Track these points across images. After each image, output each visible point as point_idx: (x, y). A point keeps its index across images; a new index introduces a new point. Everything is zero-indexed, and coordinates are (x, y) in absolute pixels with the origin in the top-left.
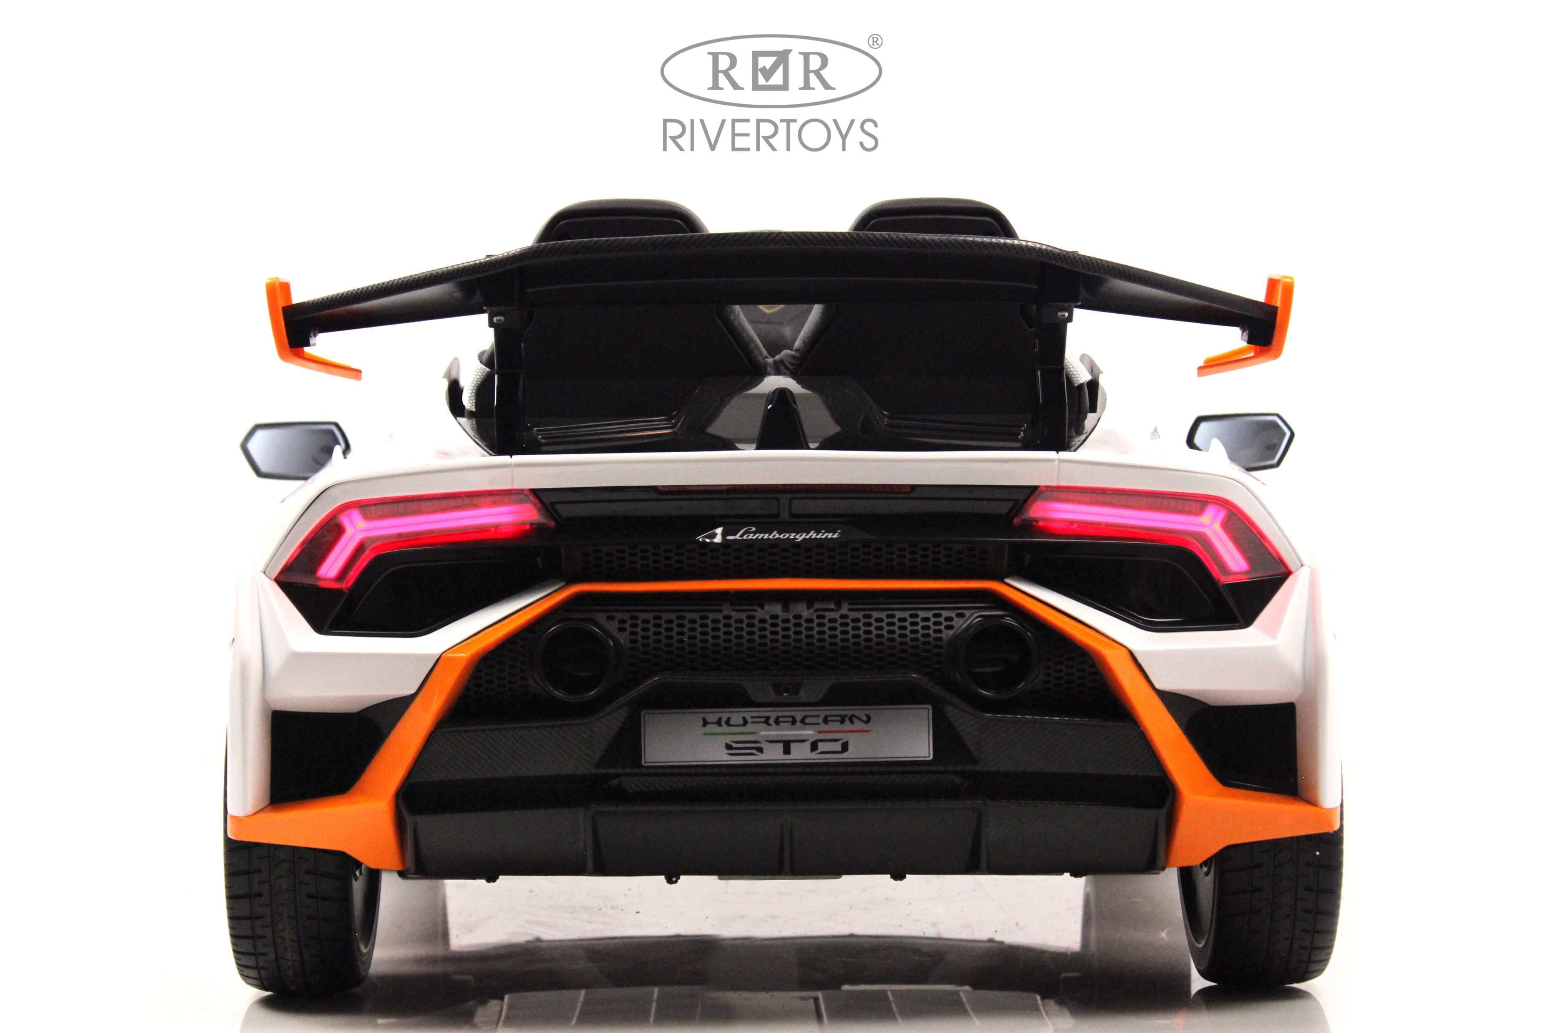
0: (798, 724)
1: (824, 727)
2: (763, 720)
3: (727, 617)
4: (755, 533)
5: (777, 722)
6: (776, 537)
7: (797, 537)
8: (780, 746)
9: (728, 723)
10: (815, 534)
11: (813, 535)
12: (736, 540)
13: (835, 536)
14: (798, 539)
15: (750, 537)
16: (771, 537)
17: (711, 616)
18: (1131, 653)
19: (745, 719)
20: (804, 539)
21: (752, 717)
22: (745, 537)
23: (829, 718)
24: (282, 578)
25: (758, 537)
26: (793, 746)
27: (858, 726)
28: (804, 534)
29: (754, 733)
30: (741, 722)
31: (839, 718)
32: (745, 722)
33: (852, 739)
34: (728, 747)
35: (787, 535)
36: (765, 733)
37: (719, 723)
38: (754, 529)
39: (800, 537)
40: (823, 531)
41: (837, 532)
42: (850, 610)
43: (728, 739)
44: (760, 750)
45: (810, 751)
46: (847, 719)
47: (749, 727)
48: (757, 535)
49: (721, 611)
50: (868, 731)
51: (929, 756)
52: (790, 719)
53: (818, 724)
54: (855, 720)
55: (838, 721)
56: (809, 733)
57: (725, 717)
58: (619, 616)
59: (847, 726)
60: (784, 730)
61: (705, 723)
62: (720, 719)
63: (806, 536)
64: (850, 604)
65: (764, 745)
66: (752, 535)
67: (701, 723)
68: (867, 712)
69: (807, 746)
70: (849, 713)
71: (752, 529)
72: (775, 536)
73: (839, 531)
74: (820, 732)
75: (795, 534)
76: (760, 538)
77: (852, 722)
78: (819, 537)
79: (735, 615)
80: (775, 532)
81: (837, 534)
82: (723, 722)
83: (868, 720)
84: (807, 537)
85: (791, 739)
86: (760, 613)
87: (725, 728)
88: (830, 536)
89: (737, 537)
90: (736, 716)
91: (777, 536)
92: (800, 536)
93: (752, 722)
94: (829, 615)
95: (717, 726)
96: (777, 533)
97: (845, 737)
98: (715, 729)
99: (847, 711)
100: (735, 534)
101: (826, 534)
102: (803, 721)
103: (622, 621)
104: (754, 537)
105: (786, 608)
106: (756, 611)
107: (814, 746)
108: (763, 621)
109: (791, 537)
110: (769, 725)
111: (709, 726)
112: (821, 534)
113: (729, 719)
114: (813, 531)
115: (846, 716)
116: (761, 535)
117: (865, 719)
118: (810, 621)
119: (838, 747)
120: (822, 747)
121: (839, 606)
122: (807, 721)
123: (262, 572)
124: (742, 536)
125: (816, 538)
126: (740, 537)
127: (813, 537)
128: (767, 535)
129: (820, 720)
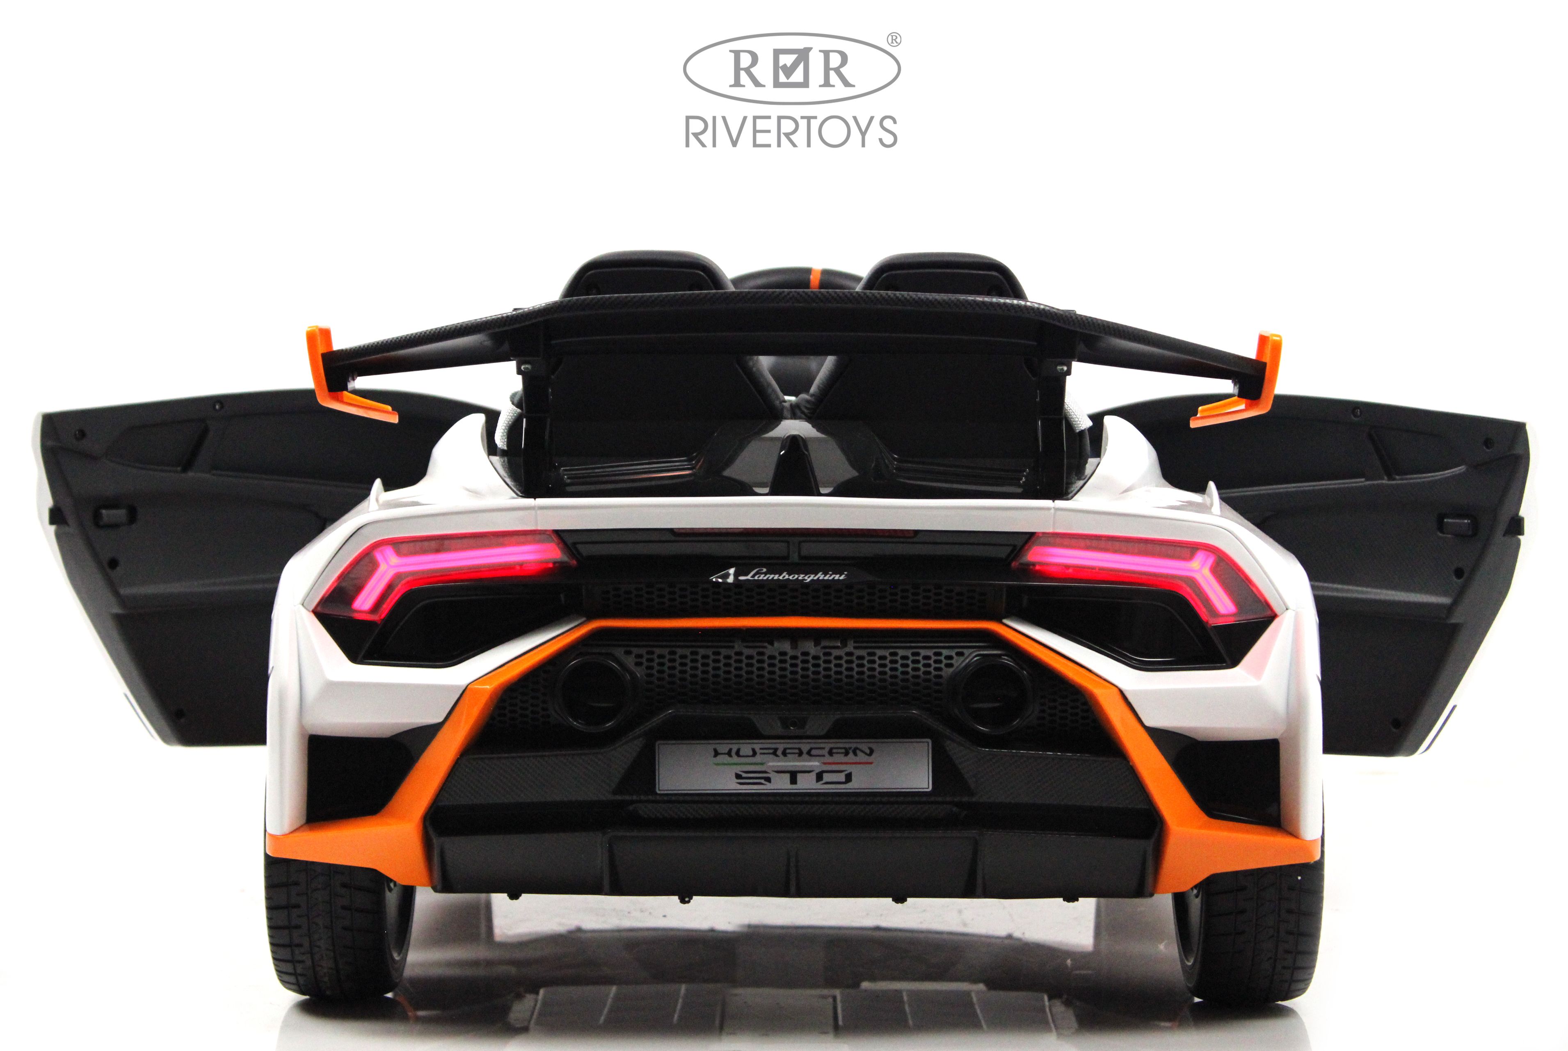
0: (805, 756)
1: (828, 759)
2: (771, 751)
3: (739, 654)
4: (766, 574)
5: (784, 754)
6: (785, 578)
7: (806, 578)
8: (787, 777)
9: (738, 753)
10: (823, 575)
11: (821, 576)
12: (748, 580)
13: (842, 578)
14: (807, 580)
15: (761, 578)
16: (781, 578)
17: (724, 652)
18: (1121, 692)
19: (754, 750)
20: (812, 580)
21: (761, 749)
22: (756, 578)
25: (769, 577)
26: (800, 777)
27: (862, 757)
28: (813, 576)
29: (762, 764)
30: (751, 753)
31: (843, 751)
32: (754, 753)
34: (738, 776)
37: (729, 754)
38: (765, 570)
39: (809, 579)
40: (830, 573)
41: (844, 574)
42: (855, 648)
43: (738, 769)
44: (768, 780)
45: (815, 781)
47: (758, 758)
49: (733, 647)
50: (871, 763)
51: (928, 788)
52: (797, 751)
54: (858, 752)
55: (842, 753)
56: (815, 764)
57: (735, 748)
58: (635, 651)
59: (851, 757)
61: (716, 754)
62: (730, 750)
63: (814, 577)
64: (855, 642)
65: (772, 775)
66: (763, 575)
67: (713, 753)
68: (871, 745)
69: (813, 776)
70: (854, 746)
71: (763, 570)
72: (784, 576)
73: (846, 573)
74: (825, 764)
75: (803, 575)
76: (770, 578)
77: (855, 754)
78: (826, 578)
79: (747, 652)
81: (844, 576)
82: (733, 753)
83: (872, 751)
84: (816, 578)
85: (797, 769)
86: (770, 650)
87: (735, 759)
88: (837, 577)
89: (749, 577)
90: (746, 748)
91: (787, 577)
92: (809, 577)
93: (761, 754)
94: (836, 652)
97: (848, 769)
98: (725, 759)
99: (851, 744)
100: (746, 575)
101: (833, 576)
102: (809, 753)
103: (639, 656)
104: (765, 578)
105: (794, 646)
106: (765, 647)
107: (819, 777)
108: (771, 657)
109: (800, 578)
110: (777, 756)
112: (828, 576)
114: (821, 573)
115: (850, 748)
116: (772, 576)
117: (868, 751)
118: (816, 658)
119: (842, 777)
120: (827, 777)
121: (845, 645)
122: (814, 752)
125: (823, 580)
126: (752, 577)
128: (778, 575)
129: (825, 752)
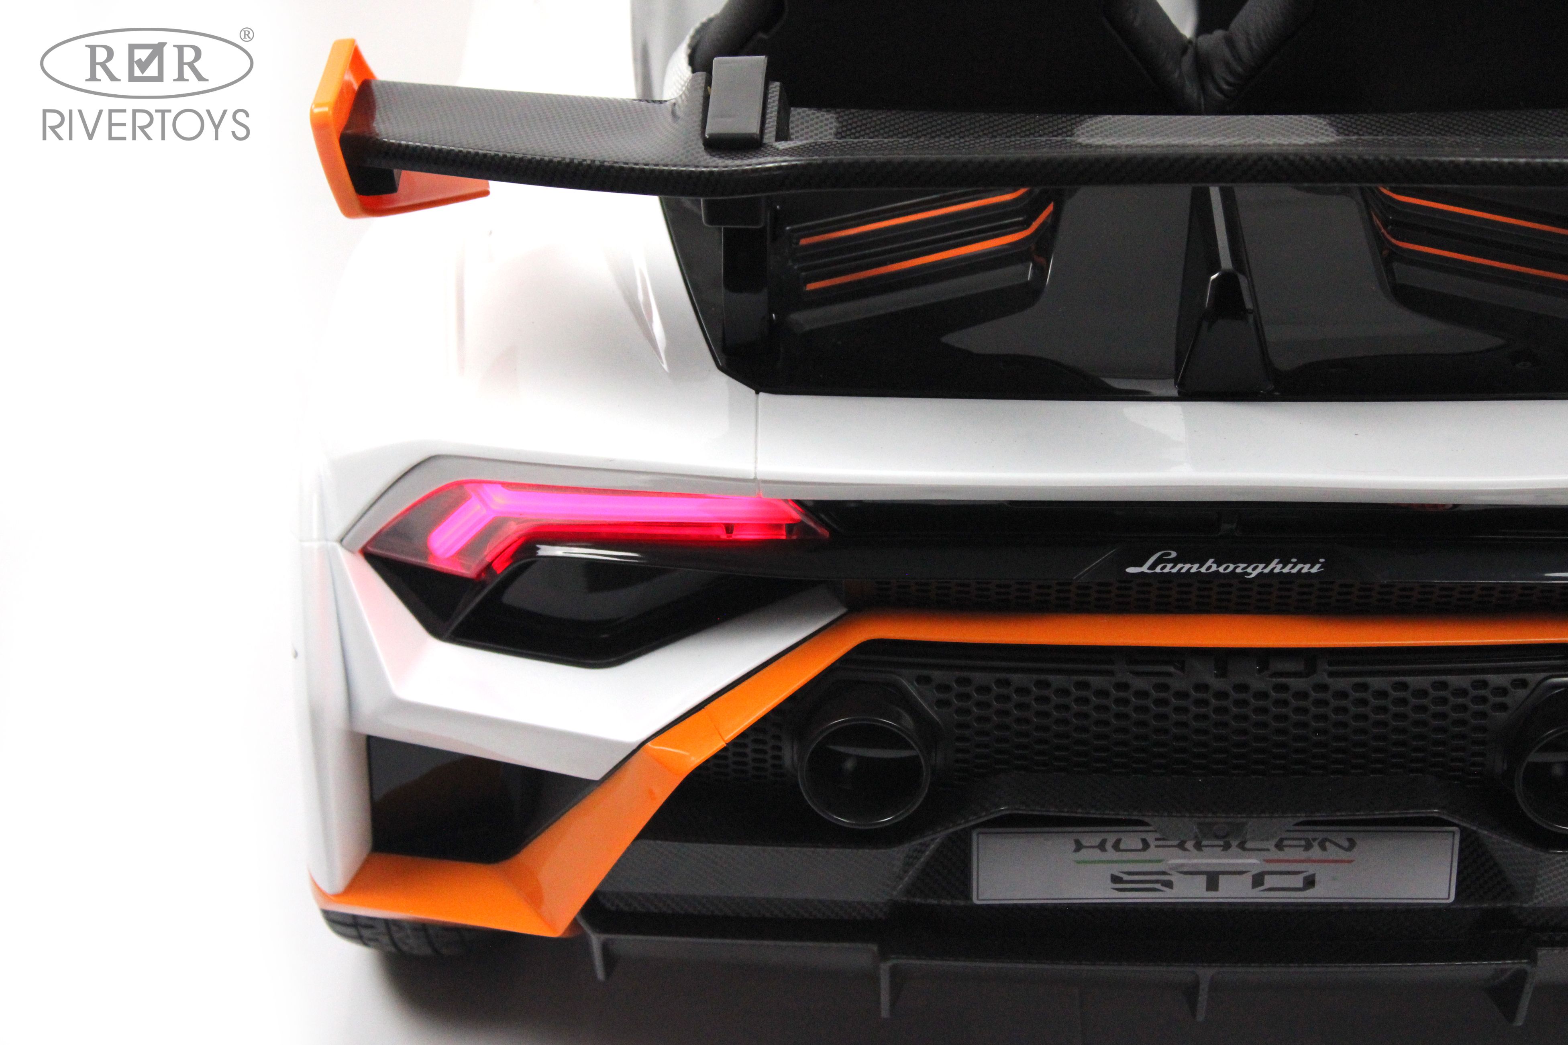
23: (1286, 842)
24: (371, 549)
33: (1322, 873)
35: (1232, 567)
36: (1175, 859)
46: (1315, 844)
48: (1180, 566)
53: (1268, 850)
60: (1210, 857)
80: (1211, 560)
95: (1098, 851)
96: (1213, 563)
111: (1083, 851)
113: (1118, 841)
123: (336, 541)
124: (1151, 568)
127: (1276, 571)
